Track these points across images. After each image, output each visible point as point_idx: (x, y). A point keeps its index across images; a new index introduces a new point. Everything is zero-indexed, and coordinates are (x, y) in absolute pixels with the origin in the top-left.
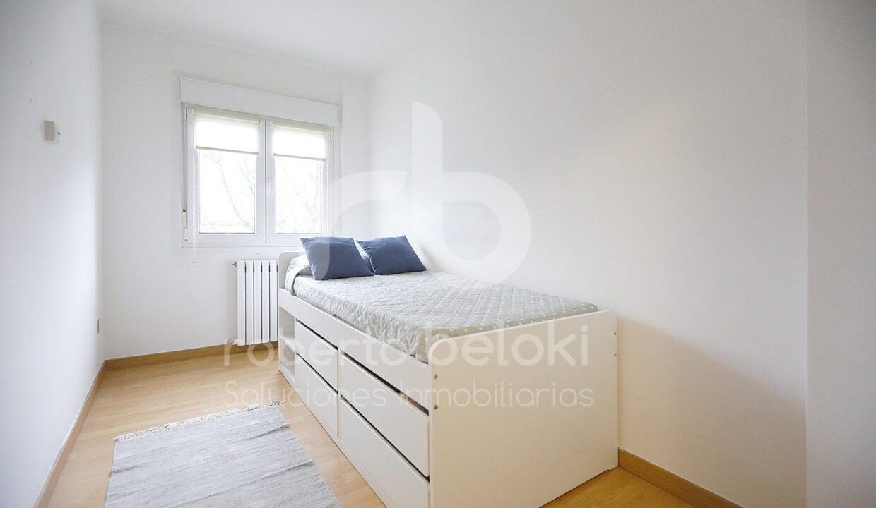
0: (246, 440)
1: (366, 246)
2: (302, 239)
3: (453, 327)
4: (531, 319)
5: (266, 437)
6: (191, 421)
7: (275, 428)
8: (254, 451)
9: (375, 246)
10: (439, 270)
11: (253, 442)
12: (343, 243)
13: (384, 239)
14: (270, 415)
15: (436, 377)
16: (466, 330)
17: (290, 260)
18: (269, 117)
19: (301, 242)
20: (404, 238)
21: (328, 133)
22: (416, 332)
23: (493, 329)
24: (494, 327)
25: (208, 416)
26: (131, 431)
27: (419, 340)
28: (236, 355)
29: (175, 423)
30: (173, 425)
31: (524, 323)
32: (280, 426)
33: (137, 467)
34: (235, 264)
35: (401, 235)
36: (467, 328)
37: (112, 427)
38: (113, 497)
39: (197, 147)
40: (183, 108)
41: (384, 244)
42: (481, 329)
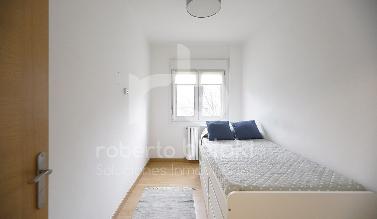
0: (178, 202)
1: (234, 125)
2: (206, 122)
3: (246, 185)
4: (300, 188)
5: (184, 203)
6: (165, 188)
7: (188, 200)
8: (178, 208)
9: (238, 125)
10: (269, 139)
11: (180, 204)
12: (223, 124)
13: (242, 122)
14: (189, 194)
15: (230, 210)
16: (252, 188)
17: (203, 129)
18: (200, 69)
19: (206, 123)
20: (253, 122)
21: (223, 72)
22: (227, 183)
23: (270, 191)
24: (271, 189)
25: (170, 188)
26: (149, 187)
27: (227, 187)
28: (187, 164)
29: (161, 188)
30: (160, 188)
31: (293, 190)
32: (190, 200)
33: (146, 201)
34: (187, 128)
35: (252, 119)
36: (253, 186)
37: (144, 184)
38: (137, 211)
39: (176, 85)
40: (172, 71)
41: (242, 124)
42: (261, 188)
